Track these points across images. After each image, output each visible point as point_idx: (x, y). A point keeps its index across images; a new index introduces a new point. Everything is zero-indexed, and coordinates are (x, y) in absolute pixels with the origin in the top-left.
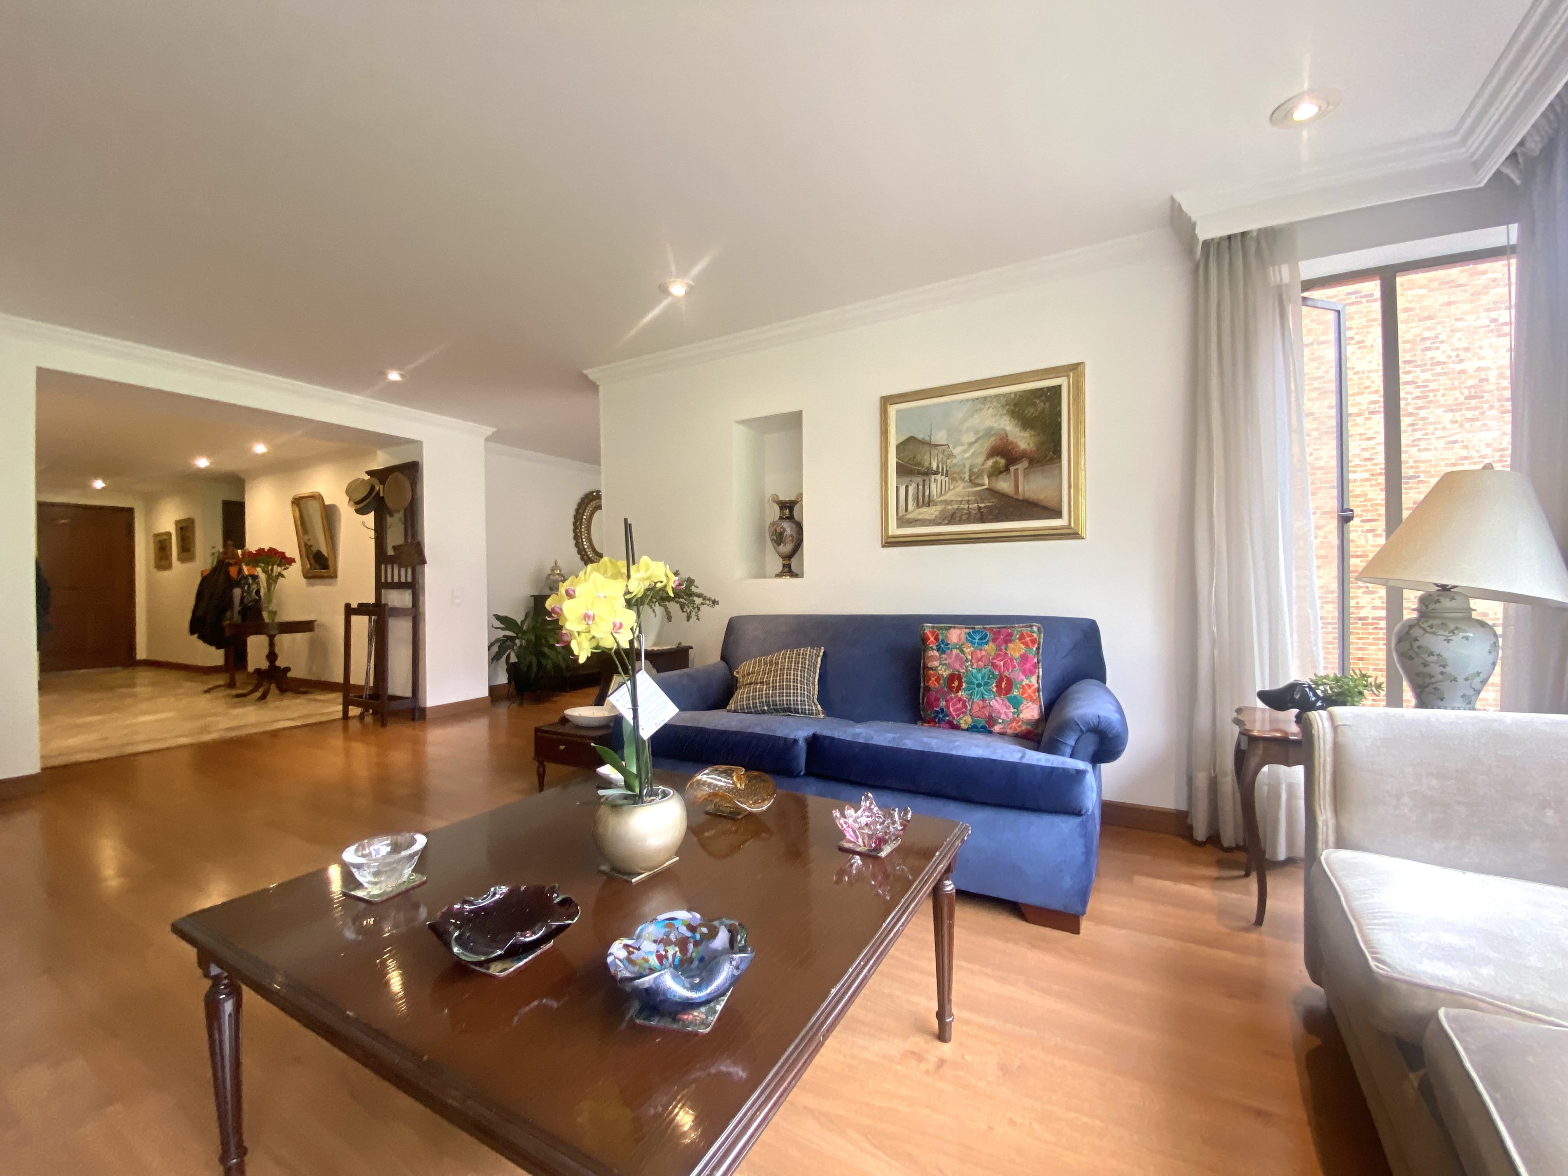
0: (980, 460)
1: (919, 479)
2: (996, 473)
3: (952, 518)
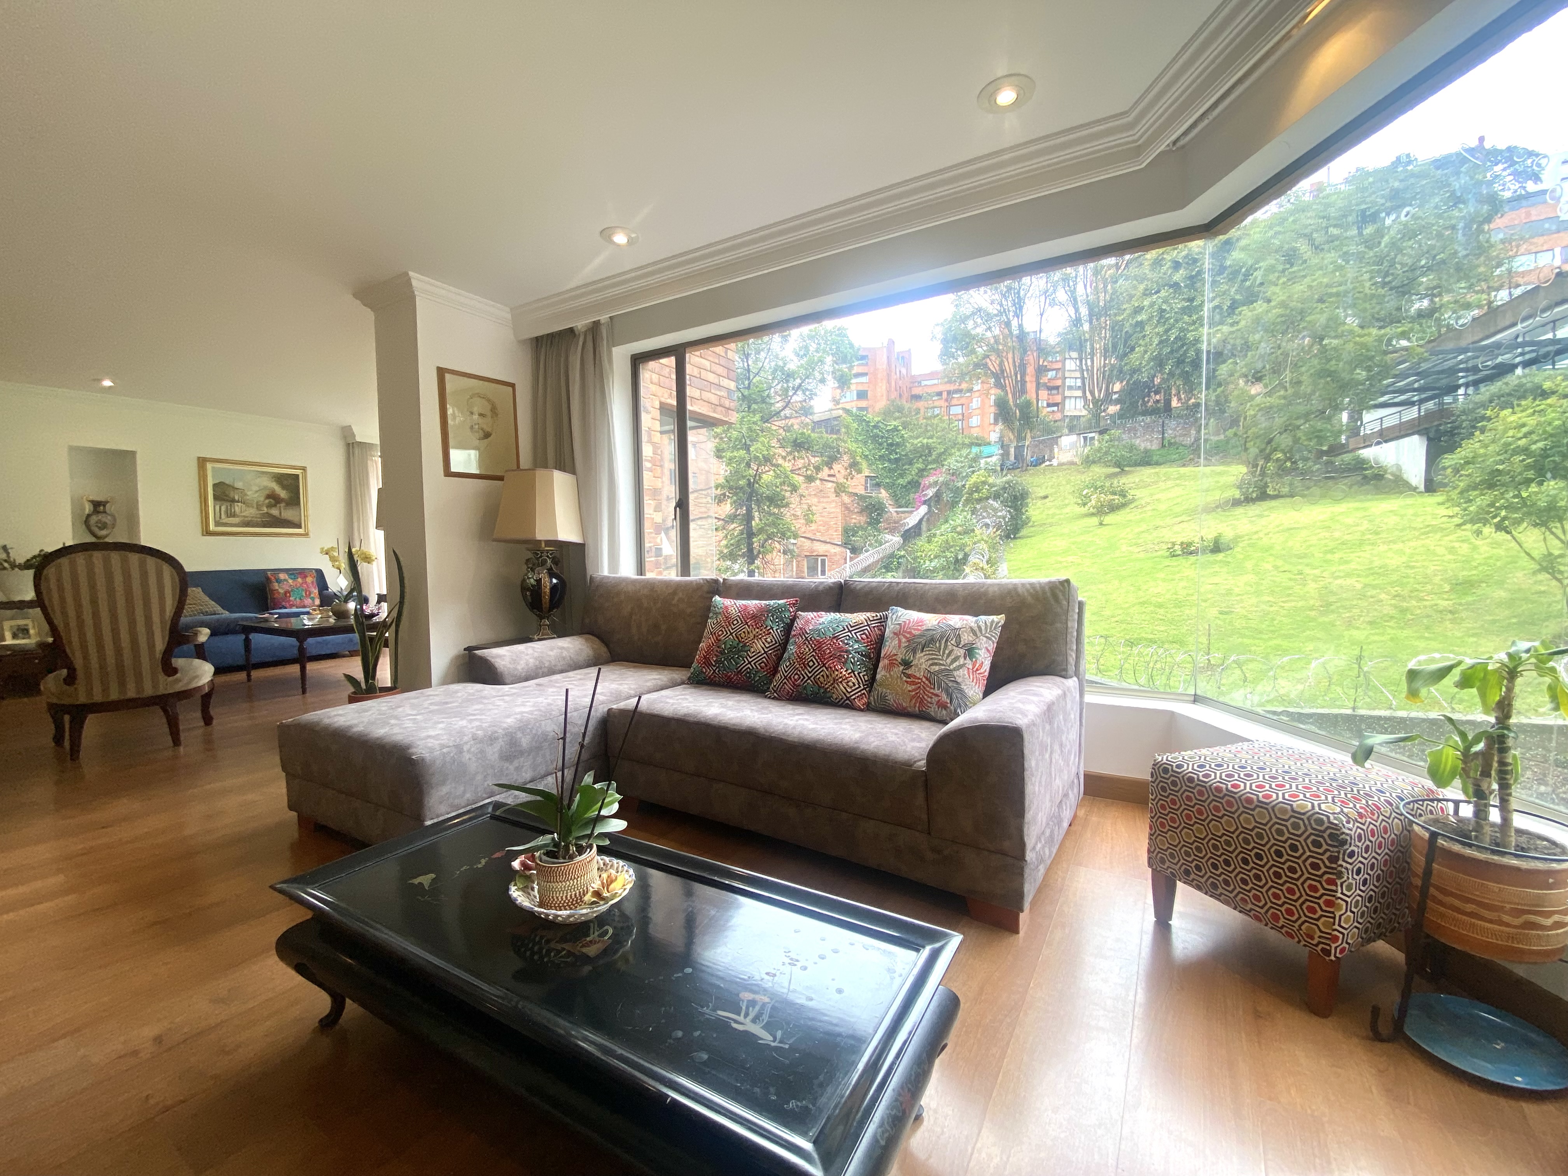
0: (262, 499)
1: (229, 504)
2: (270, 506)
3: (247, 524)
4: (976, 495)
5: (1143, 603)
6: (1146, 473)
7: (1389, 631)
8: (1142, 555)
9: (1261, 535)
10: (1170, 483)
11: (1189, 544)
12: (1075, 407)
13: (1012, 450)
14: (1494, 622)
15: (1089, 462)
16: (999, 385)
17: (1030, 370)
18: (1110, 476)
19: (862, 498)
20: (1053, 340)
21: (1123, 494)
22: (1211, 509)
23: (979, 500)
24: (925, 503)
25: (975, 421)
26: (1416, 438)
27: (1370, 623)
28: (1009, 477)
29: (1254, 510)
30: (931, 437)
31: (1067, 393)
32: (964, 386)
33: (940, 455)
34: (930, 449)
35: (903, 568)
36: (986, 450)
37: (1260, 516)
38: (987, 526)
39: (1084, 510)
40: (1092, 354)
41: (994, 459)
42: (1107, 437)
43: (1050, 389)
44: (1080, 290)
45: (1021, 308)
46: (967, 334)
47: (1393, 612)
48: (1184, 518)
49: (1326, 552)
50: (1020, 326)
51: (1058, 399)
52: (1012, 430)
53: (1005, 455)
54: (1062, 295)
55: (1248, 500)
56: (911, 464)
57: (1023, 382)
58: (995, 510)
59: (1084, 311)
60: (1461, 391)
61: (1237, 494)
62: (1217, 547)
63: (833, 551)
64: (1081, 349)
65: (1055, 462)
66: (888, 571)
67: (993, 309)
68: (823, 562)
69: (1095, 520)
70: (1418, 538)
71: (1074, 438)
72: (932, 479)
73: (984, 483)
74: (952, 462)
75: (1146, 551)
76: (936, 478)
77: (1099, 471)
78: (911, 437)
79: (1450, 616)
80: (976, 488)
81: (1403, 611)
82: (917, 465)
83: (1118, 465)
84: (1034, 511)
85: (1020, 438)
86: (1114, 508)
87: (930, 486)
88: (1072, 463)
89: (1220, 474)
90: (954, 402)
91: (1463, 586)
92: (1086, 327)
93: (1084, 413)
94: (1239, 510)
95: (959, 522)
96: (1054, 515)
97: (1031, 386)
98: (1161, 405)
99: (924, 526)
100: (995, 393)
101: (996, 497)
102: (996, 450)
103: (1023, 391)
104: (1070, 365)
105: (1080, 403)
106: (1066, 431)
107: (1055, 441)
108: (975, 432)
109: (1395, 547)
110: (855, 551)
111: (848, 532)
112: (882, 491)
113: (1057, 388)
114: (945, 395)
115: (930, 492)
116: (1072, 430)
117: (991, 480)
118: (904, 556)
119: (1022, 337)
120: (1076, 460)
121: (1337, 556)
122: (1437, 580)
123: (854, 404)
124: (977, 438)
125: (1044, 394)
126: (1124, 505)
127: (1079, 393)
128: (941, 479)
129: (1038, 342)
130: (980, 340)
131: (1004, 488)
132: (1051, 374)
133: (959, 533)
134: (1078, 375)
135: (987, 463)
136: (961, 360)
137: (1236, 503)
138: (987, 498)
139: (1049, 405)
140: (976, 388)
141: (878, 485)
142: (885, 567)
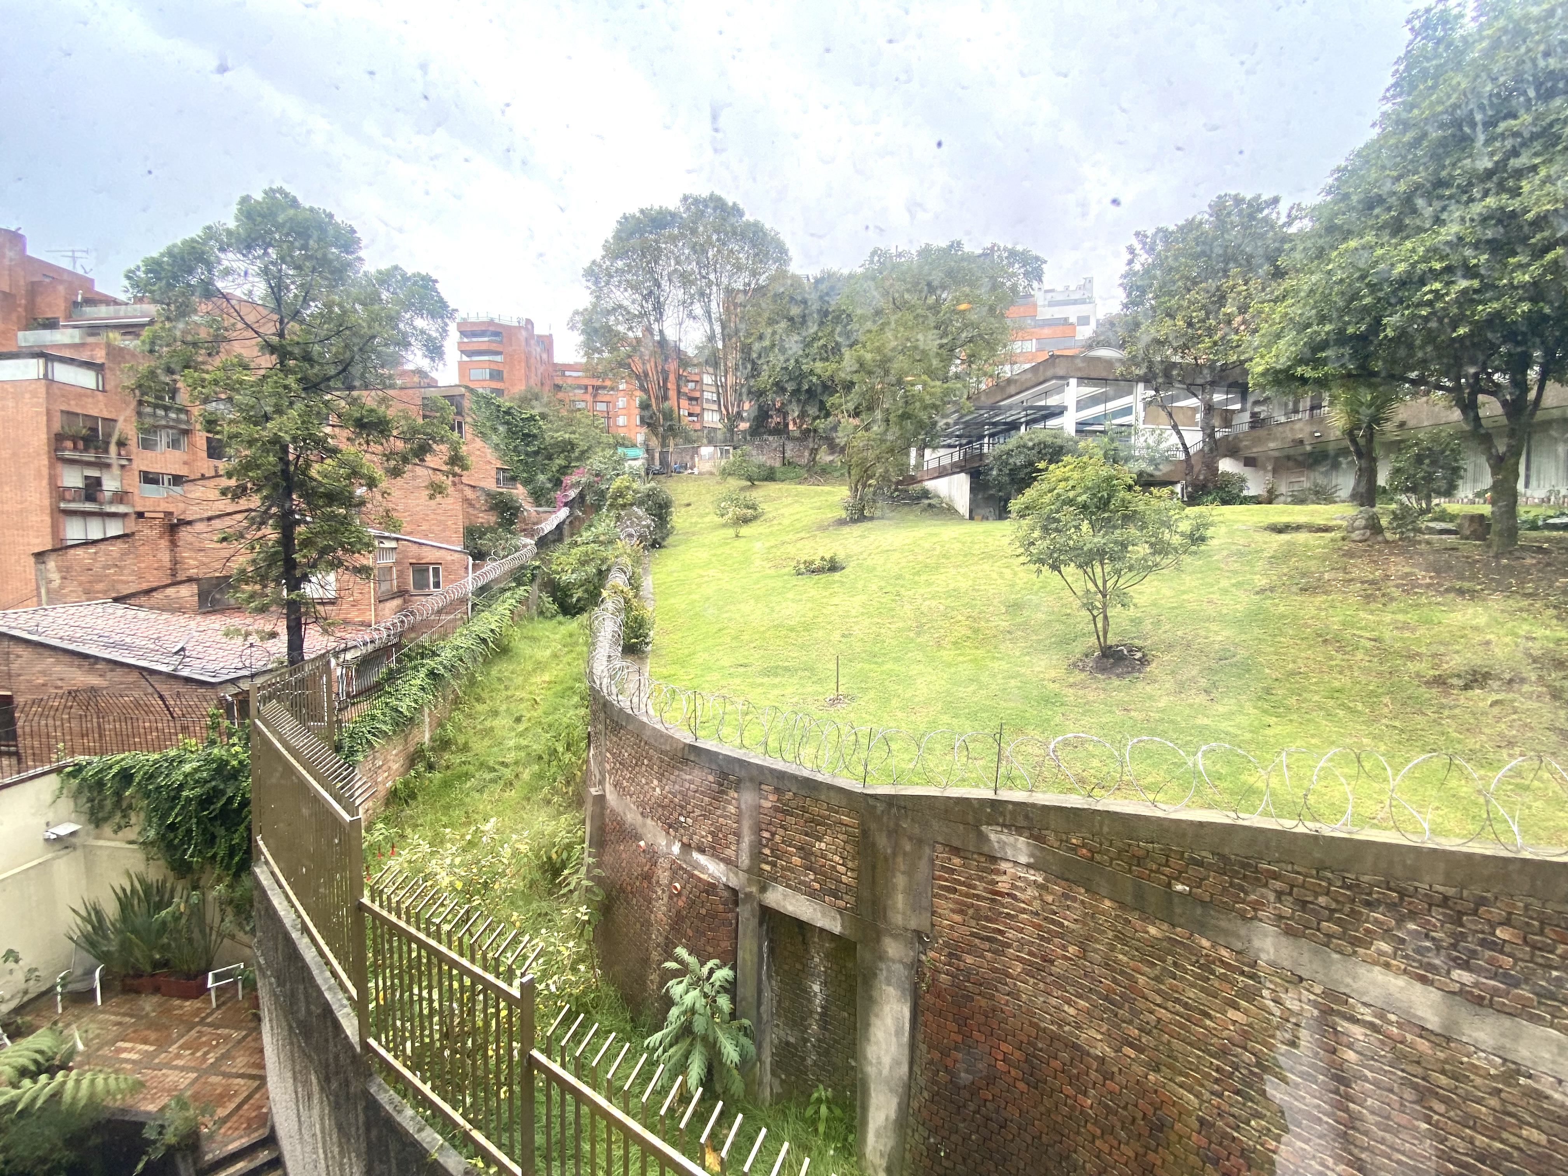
4: (620, 501)
5: (776, 627)
6: (772, 488)
7: (968, 651)
8: (772, 572)
9: (865, 555)
10: (790, 500)
11: (812, 562)
12: (712, 419)
13: (657, 455)
14: (1039, 641)
15: (726, 473)
16: (642, 388)
17: (672, 377)
18: (743, 489)
19: (489, 495)
20: (691, 352)
21: (754, 507)
22: (823, 528)
23: (624, 506)
24: (566, 505)
25: (621, 421)
26: (963, 475)
27: (955, 643)
28: (653, 484)
29: (857, 530)
30: (574, 432)
31: (705, 406)
32: (608, 383)
33: (583, 452)
34: (572, 445)
35: (538, 581)
36: (631, 452)
37: (863, 537)
38: (630, 536)
39: (722, 521)
40: (726, 372)
41: (637, 464)
42: (739, 452)
43: (691, 399)
44: (714, 306)
45: (661, 314)
46: (609, 329)
47: (969, 633)
48: (803, 535)
49: (914, 574)
50: (661, 332)
51: (697, 410)
52: (656, 435)
53: (650, 459)
54: (698, 309)
55: (854, 521)
56: (550, 458)
57: (666, 389)
58: (639, 518)
59: (718, 329)
60: (986, 440)
61: (844, 514)
62: (833, 567)
63: (449, 558)
64: (716, 365)
65: (696, 471)
66: (519, 585)
67: (635, 309)
68: (436, 572)
69: (731, 532)
70: (977, 563)
71: (711, 449)
72: (574, 478)
73: (628, 488)
74: (596, 461)
75: (776, 567)
76: (577, 478)
77: (734, 483)
78: (551, 430)
79: (1008, 636)
80: (620, 494)
81: (976, 631)
82: (558, 462)
83: (750, 479)
84: (678, 519)
85: (664, 444)
86: (746, 521)
87: (573, 486)
88: (712, 474)
89: (829, 493)
90: (599, 398)
91: (1015, 607)
92: (720, 345)
93: (720, 426)
94: (846, 530)
95: (601, 529)
96: (696, 523)
97: (672, 394)
98: (781, 426)
99: (566, 529)
100: (639, 396)
101: (641, 503)
102: (641, 453)
103: (665, 398)
104: (707, 379)
105: (716, 417)
106: (705, 441)
107: (696, 451)
108: (622, 432)
109: (962, 571)
110: (479, 556)
111: (472, 533)
112: (519, 486)
113: (696, 399)
114: (590, 389)
115: (572, 494)
116: (711, 442)
117: (635, 486)
118: (538, 567)
119: (663, 343)
120: (715, 471)
121: (924, 577)
122: (995, 602)
123: (486, 384)
124: (623, 438)
125: (684, 403)
126: (755, 518)
127: (715, 407)
128: (583, 480)
129: (678, 351)
130: (623, 338)
131: (649, 496)
132: (691, 385)
133: (602, 543)
134: (714, 389)
135: (631, 467)
136: (606, 355)
137: (841, 522)
138: (632, 505)
139: (690, 415)
140: (621, 387)
141: (513, 479)
142: (515, 580)
